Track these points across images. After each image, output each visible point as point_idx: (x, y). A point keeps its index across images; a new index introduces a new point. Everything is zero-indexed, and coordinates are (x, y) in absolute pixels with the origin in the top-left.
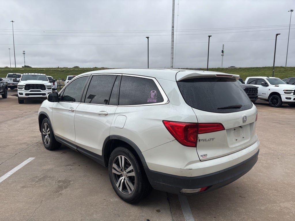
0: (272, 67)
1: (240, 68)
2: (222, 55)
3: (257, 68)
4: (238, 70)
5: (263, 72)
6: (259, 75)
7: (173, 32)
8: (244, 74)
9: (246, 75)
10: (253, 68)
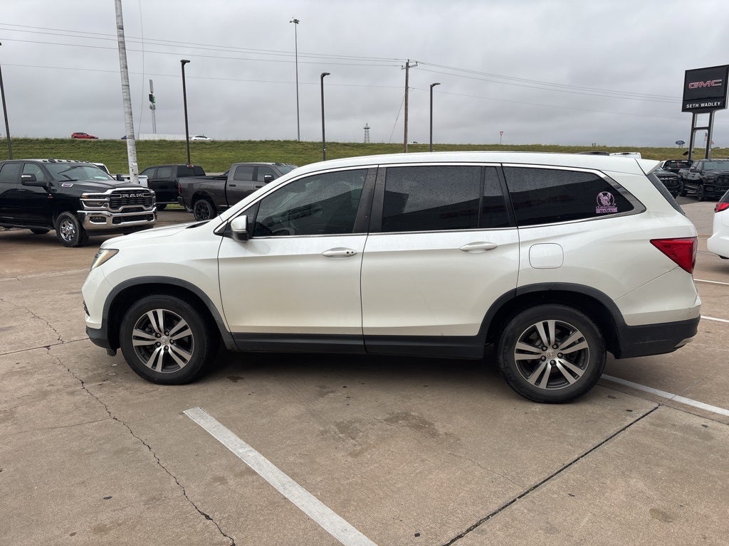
0: (320, 143)
1: (213, 142)
2: (151, 108)
3: (250, 142)
4: (208, 147)
5: (263, 151)
6: (258, 157)
7: (123, 42)
8: (226, 155)
9: (230, 158)
10: (243, 142)
